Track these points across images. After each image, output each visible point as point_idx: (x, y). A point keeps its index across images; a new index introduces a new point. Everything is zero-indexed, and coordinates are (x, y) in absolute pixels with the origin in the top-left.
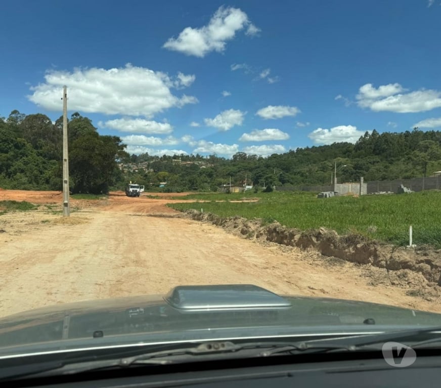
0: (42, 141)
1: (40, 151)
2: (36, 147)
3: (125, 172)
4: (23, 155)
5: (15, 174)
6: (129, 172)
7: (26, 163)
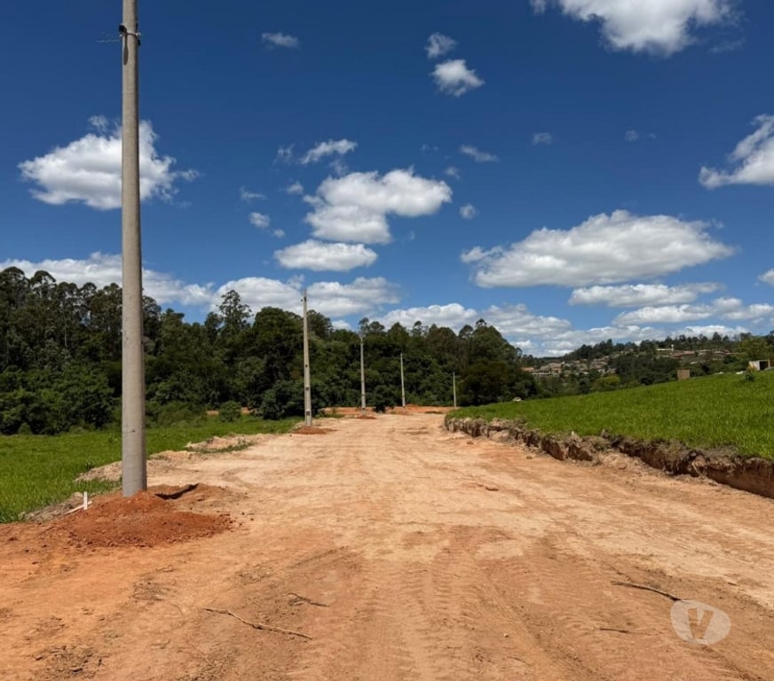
0: (447, 355)
1: (445, 366)
2: (441, 362)
3: (566, 376)
4: (430, 372)
5: (424, 392)
6: (573, 376)
7: (432, 381)
